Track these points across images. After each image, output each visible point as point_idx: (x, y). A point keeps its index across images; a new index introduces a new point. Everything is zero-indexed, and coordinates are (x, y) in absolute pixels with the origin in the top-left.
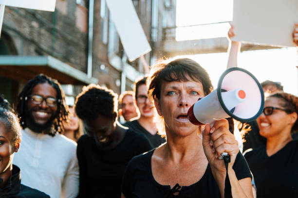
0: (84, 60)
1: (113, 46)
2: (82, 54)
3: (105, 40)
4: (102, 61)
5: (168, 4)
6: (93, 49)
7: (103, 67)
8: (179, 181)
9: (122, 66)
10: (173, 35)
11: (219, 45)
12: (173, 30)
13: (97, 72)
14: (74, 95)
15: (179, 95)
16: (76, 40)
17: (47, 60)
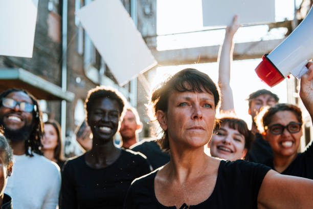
0: (57, 73)
1: (89, 57)
2: (56, 66)
3: (80, 51)
4: (78, 73)
5: (148, 10)
6: (68, 61)
7: (78, 80)
8: (186, 200)
9: (100, 78)
10: (154, 45)
11: (204, 54)
12: (153, 39)
13: (72, 86)
14: (48, 112)
15: (191, 106)
16: (48, 51)
17: (18, 72)
